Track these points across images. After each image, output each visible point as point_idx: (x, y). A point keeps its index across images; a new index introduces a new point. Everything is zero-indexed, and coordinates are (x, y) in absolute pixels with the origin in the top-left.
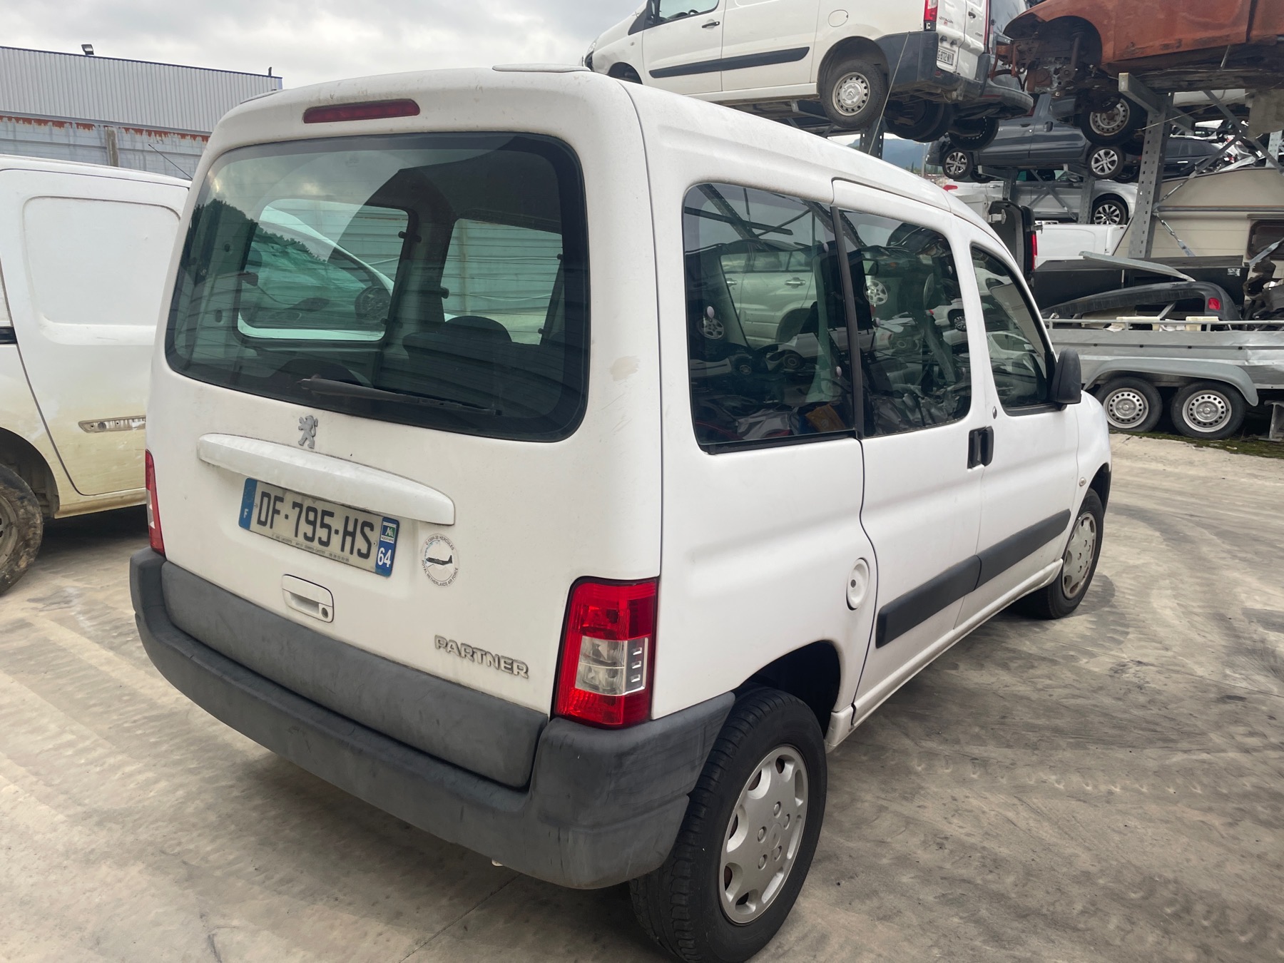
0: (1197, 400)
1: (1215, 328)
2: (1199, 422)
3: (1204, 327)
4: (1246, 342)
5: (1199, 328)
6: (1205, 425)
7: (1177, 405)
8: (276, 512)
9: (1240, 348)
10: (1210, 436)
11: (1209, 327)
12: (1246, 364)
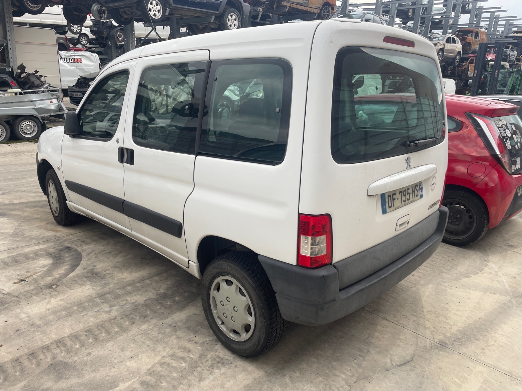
0: (23, 125)
1: (21, 94)
2: (26, 133)
3: (16, 94)
4: (33, 98)
5: (14, 94)
6: (29, 134)
7: (16, 128)
8: (394, 199)
9: (32, 101)
10: (32, 138)
11: (18, 94)
12: (35, 107)
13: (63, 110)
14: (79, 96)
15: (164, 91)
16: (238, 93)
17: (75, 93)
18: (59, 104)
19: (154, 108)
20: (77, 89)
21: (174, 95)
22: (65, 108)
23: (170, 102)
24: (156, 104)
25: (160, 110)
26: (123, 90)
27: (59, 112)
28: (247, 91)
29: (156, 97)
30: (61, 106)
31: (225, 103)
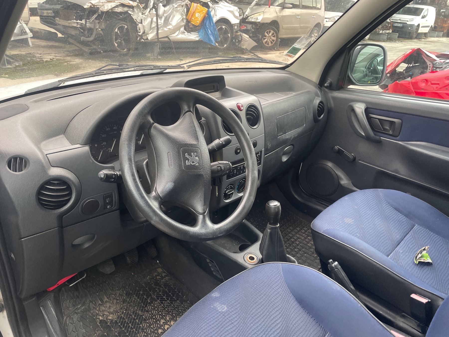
13: (25, 33)
14: (50, 15)
15: (154, 9)
16: (237, 14)
17: (45, 11)
18: (21, 25)
19: (142, 31)
20: (47, 6)
21: (165, 15)
22: (28, 31)
23: (161, 25)
24: (144, 26)
25: (148, 34)
26: (102, 7)
27: (21, 35)
28: (246, 13)
29: (144, 17)
30: (23, 28)
31: (224, 27)
